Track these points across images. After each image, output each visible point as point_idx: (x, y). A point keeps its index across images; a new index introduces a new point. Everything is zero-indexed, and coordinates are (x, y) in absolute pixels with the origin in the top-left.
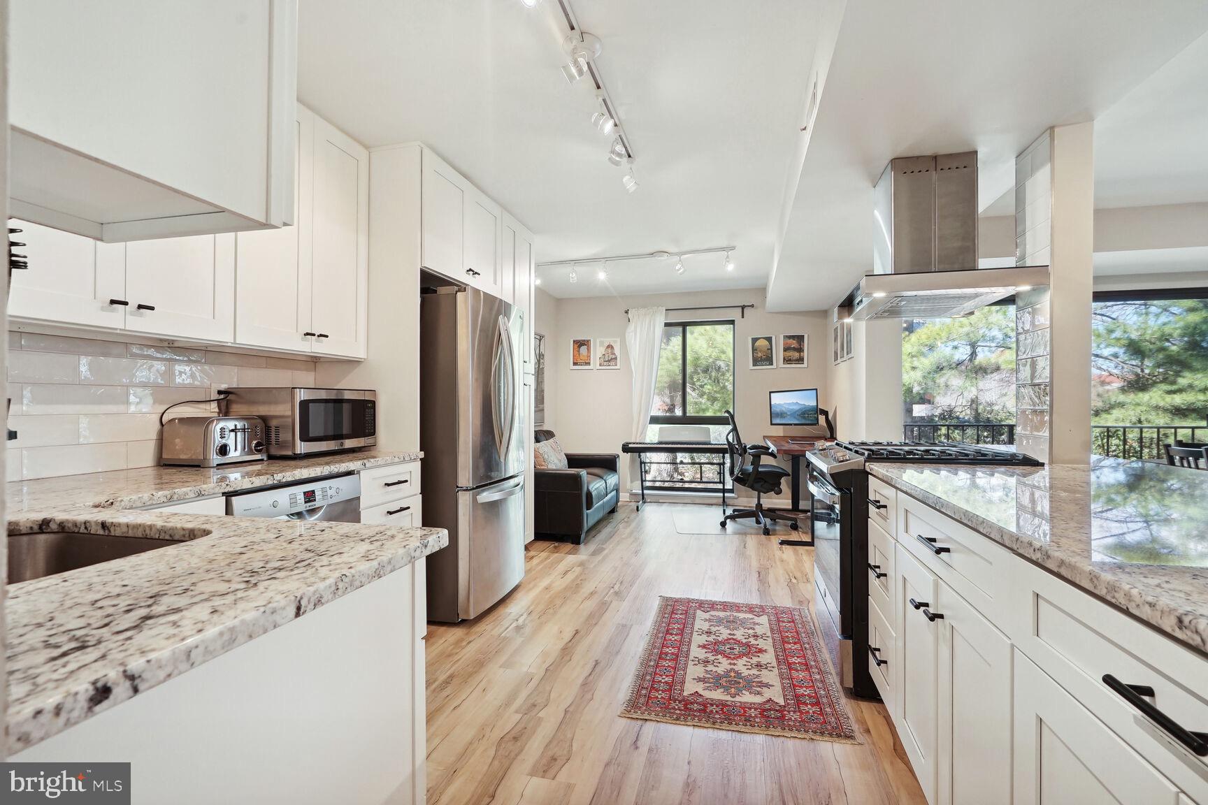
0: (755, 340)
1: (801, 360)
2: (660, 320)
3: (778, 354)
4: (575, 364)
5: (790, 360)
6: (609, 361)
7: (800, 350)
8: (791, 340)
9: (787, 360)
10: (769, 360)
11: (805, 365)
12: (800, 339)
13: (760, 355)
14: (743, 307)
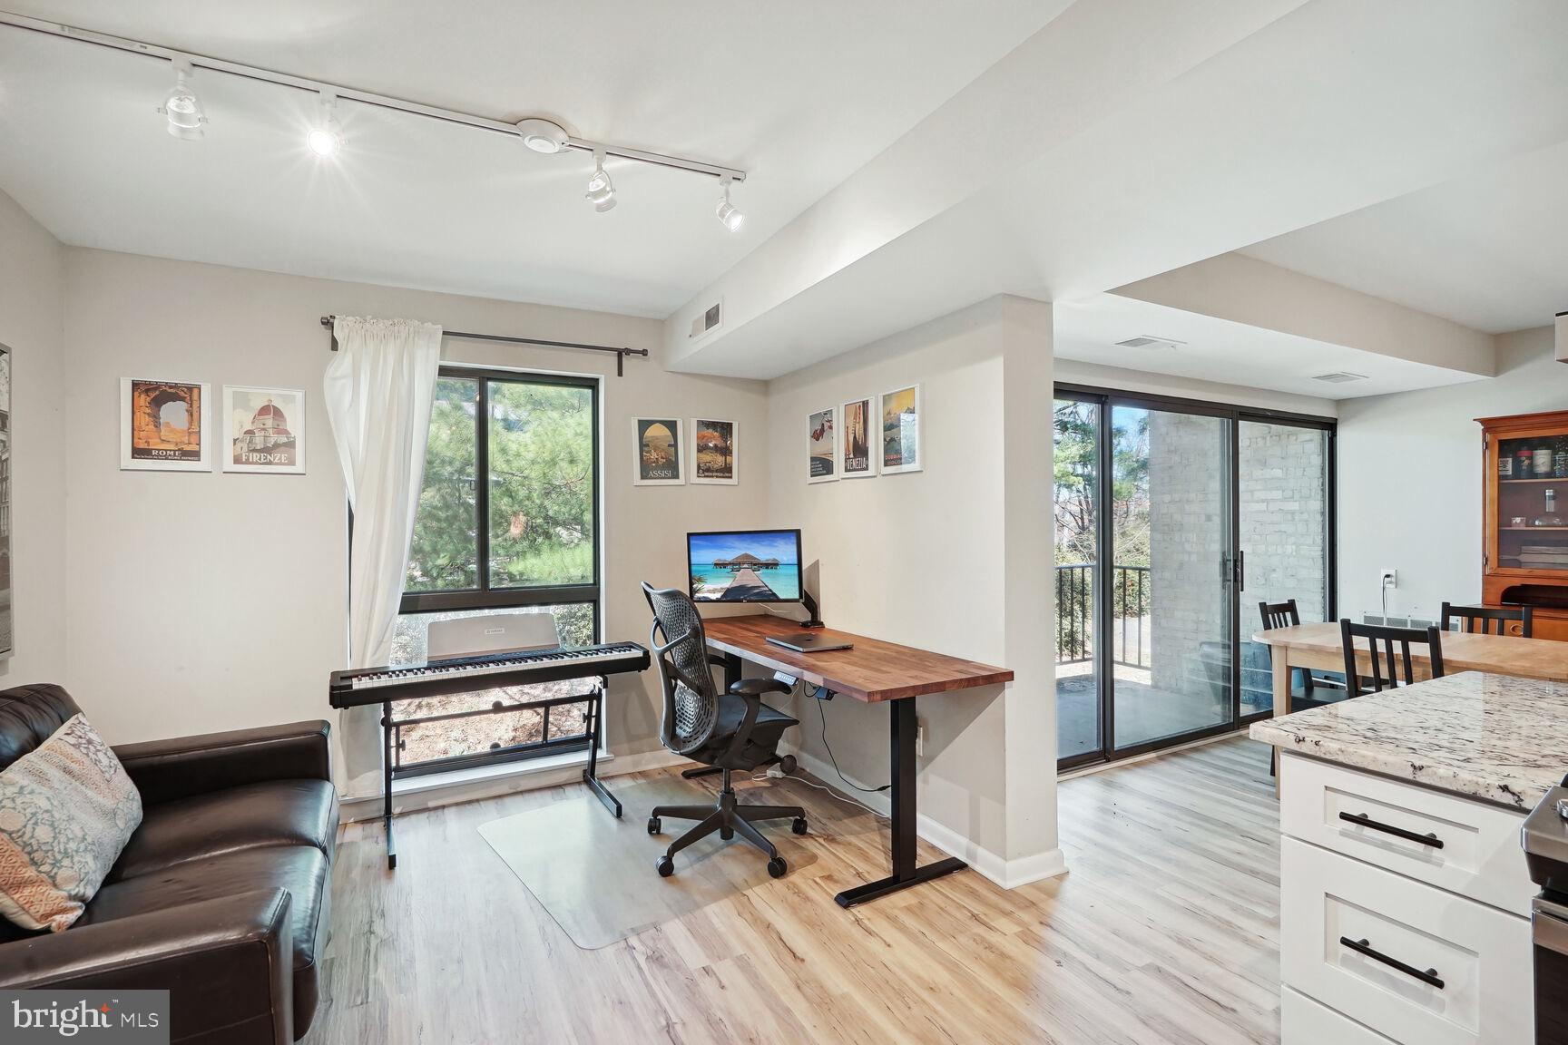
0: (644, 425)
1: (726, 471)
2: (428, 359)
3: (688, 457)
4: (137, 452)
5: (708, 470)
6: (266, 450)
7: (726, 451)
8: (710, 431)
9: (704, 470)
10: (671, 468)
11: (734, 481)
12: (725, 429)
13: (654, 455)
14: (621, 353)
